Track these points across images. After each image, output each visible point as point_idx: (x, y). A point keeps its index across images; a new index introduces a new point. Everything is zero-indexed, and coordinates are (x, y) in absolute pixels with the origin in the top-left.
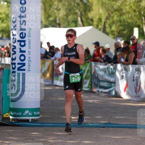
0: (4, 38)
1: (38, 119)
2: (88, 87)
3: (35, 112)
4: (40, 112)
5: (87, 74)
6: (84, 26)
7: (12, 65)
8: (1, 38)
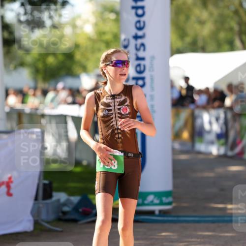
1: (169, 210)
3: (164, 199)
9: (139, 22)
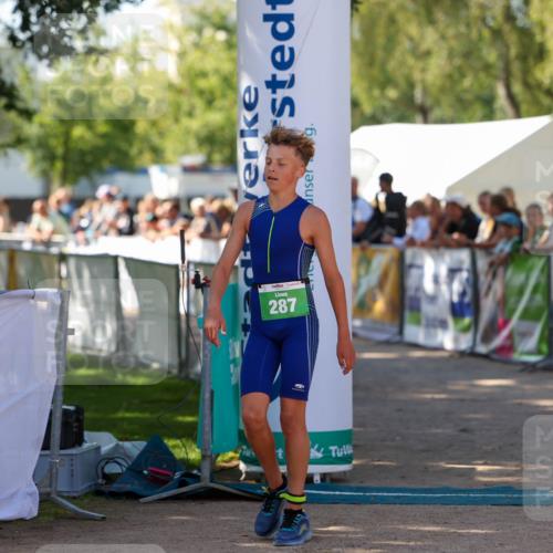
0: (217, 166)
1: (345, 472)
2: (538, 352)
3: (333, 448)
4: (355, 447)
5: (531, 299)
6: (518, 115)
7: (243, 269)
8: (204, 168)
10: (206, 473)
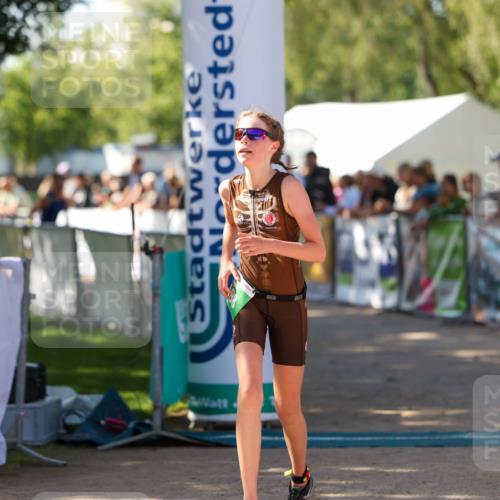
5: (451, 259)
7: (190, 237)
9: (221, 38)
10: (157, 422)
